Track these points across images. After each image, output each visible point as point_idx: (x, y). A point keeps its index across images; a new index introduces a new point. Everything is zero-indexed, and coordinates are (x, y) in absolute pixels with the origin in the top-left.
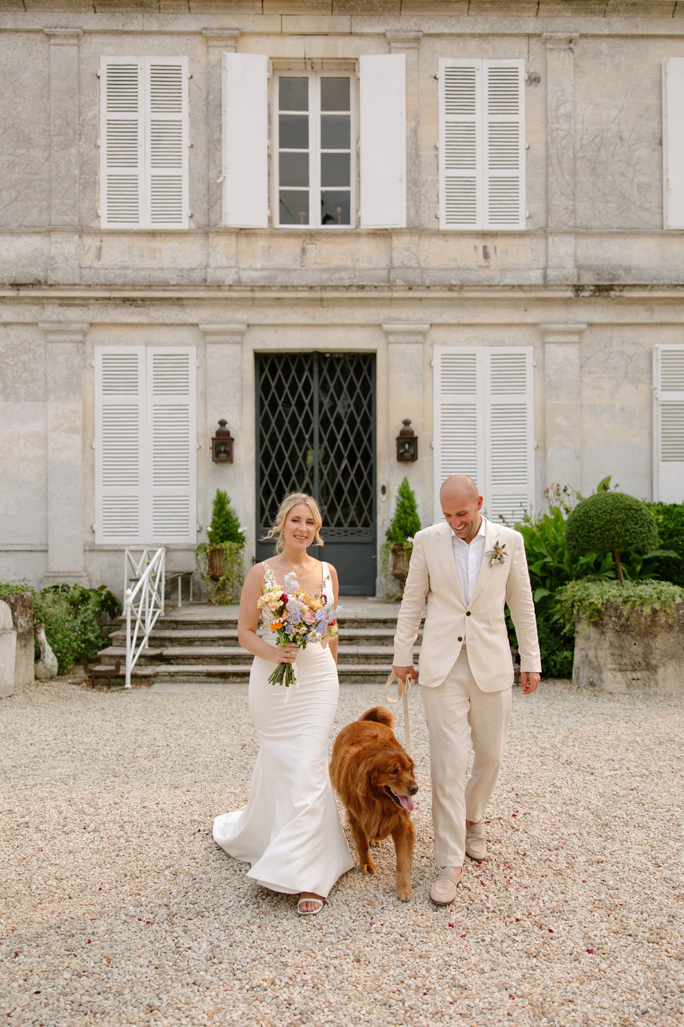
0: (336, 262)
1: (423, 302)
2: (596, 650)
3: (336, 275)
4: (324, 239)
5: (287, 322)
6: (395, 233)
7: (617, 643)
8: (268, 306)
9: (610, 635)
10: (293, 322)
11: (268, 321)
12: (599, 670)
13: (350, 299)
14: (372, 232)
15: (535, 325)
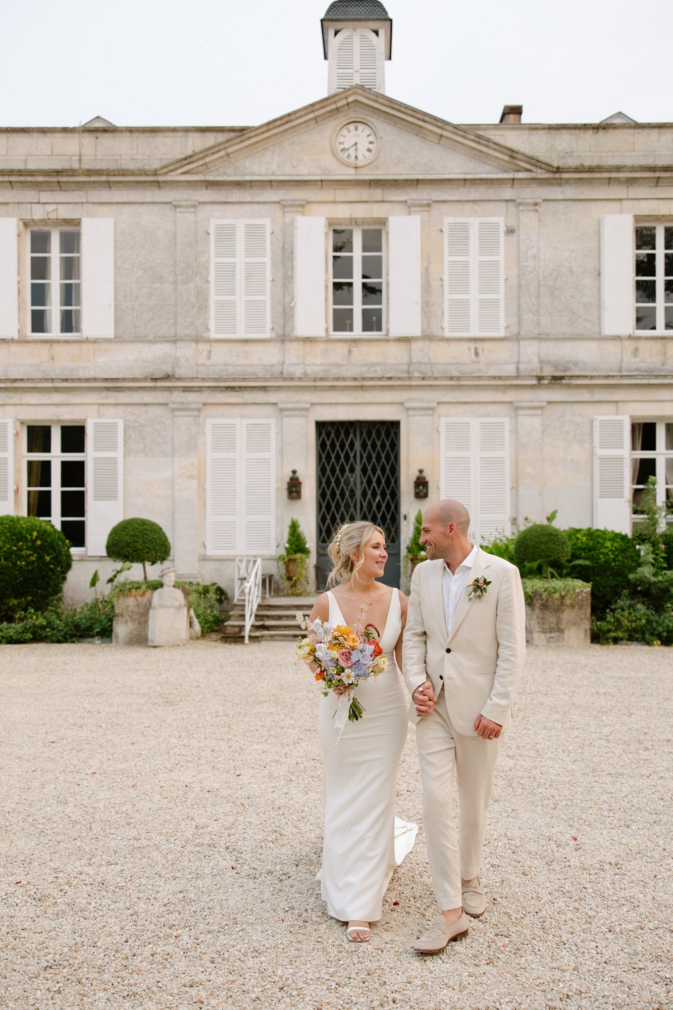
0: (372, 359)
1: (432, 388)
3: (373, 369)
4: (364, 342)
5: (338, 401)
7: (541, 616)
8: (325, 390)
9: (537, 611)
10: (342, 401)
11: (325, 401)
13: (382, 386)
14: (397, 338)
15: (511, 403)
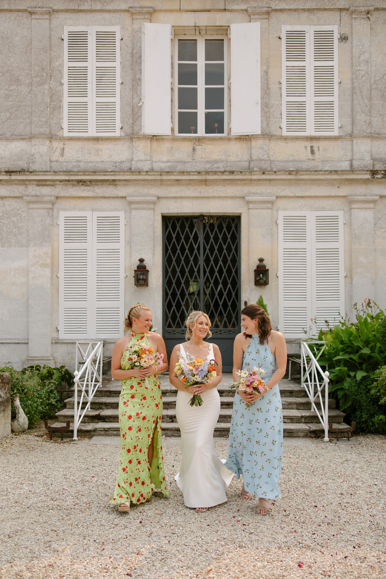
0: (215, 157)
1: (272, 182)
3: (215, 165)
4: (207, 142)
5: (183, 195)
6: (253, 138)
8: (171, 185)
10: (187, 195)
11: (171, 195)
13: (224, 180)
14: (238, 137)
15: (344, 197)
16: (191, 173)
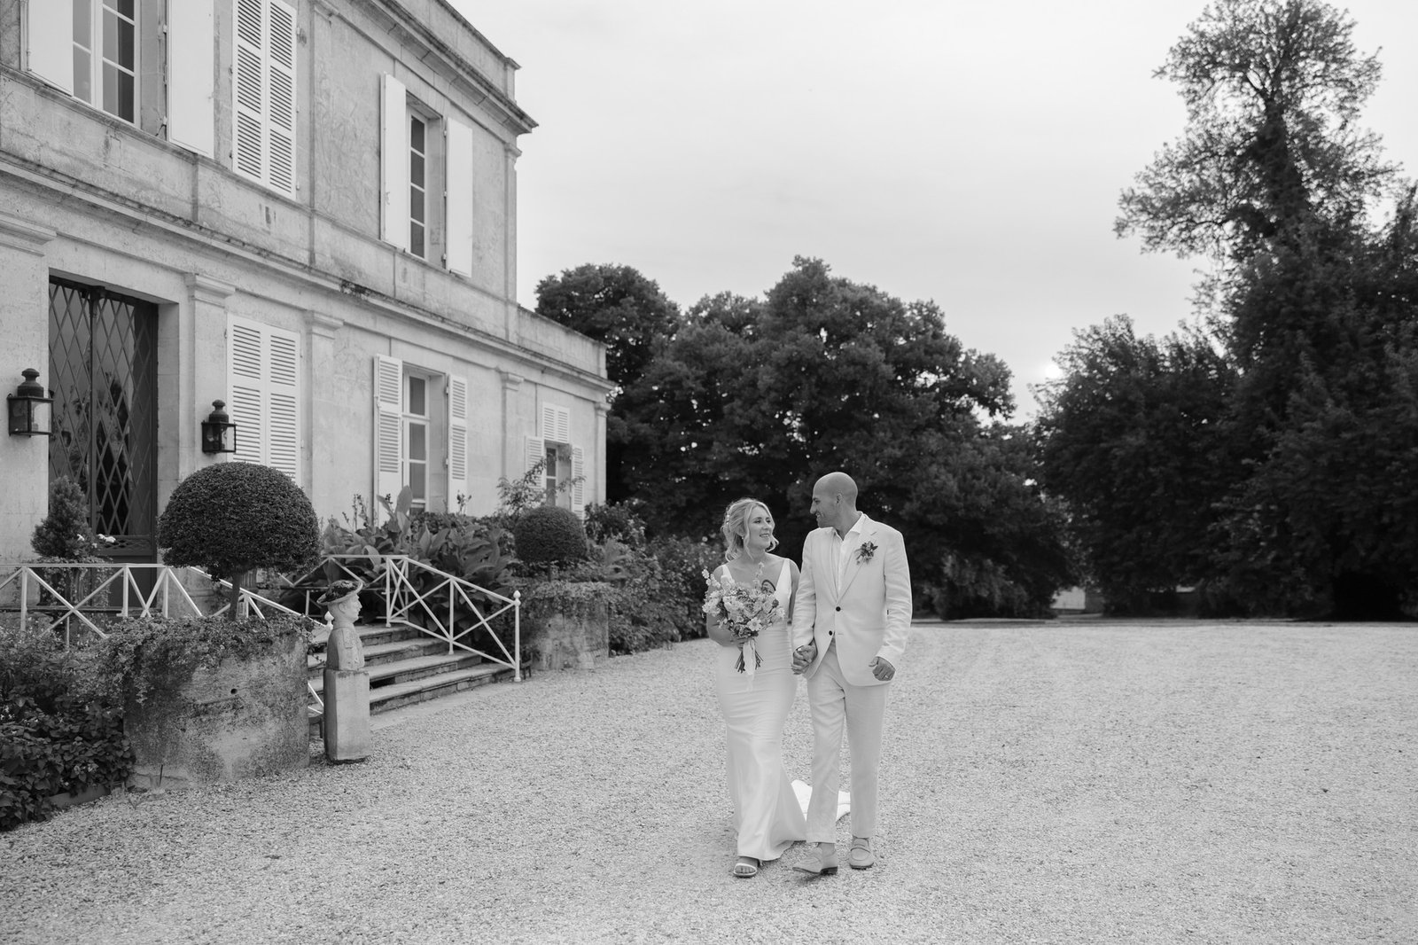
0: (141, 174)
1: (229, 258)
2: (571, 637)
3: (143, 193)
4: (129, 138)
5: (95, 240)
6: (203, 162)
8: (75, 211)
10: (101, 243)
12: (576, 653)
13: (167, 232)
14: (179, 150)
15: (302, 311)
16: (128, 203)
